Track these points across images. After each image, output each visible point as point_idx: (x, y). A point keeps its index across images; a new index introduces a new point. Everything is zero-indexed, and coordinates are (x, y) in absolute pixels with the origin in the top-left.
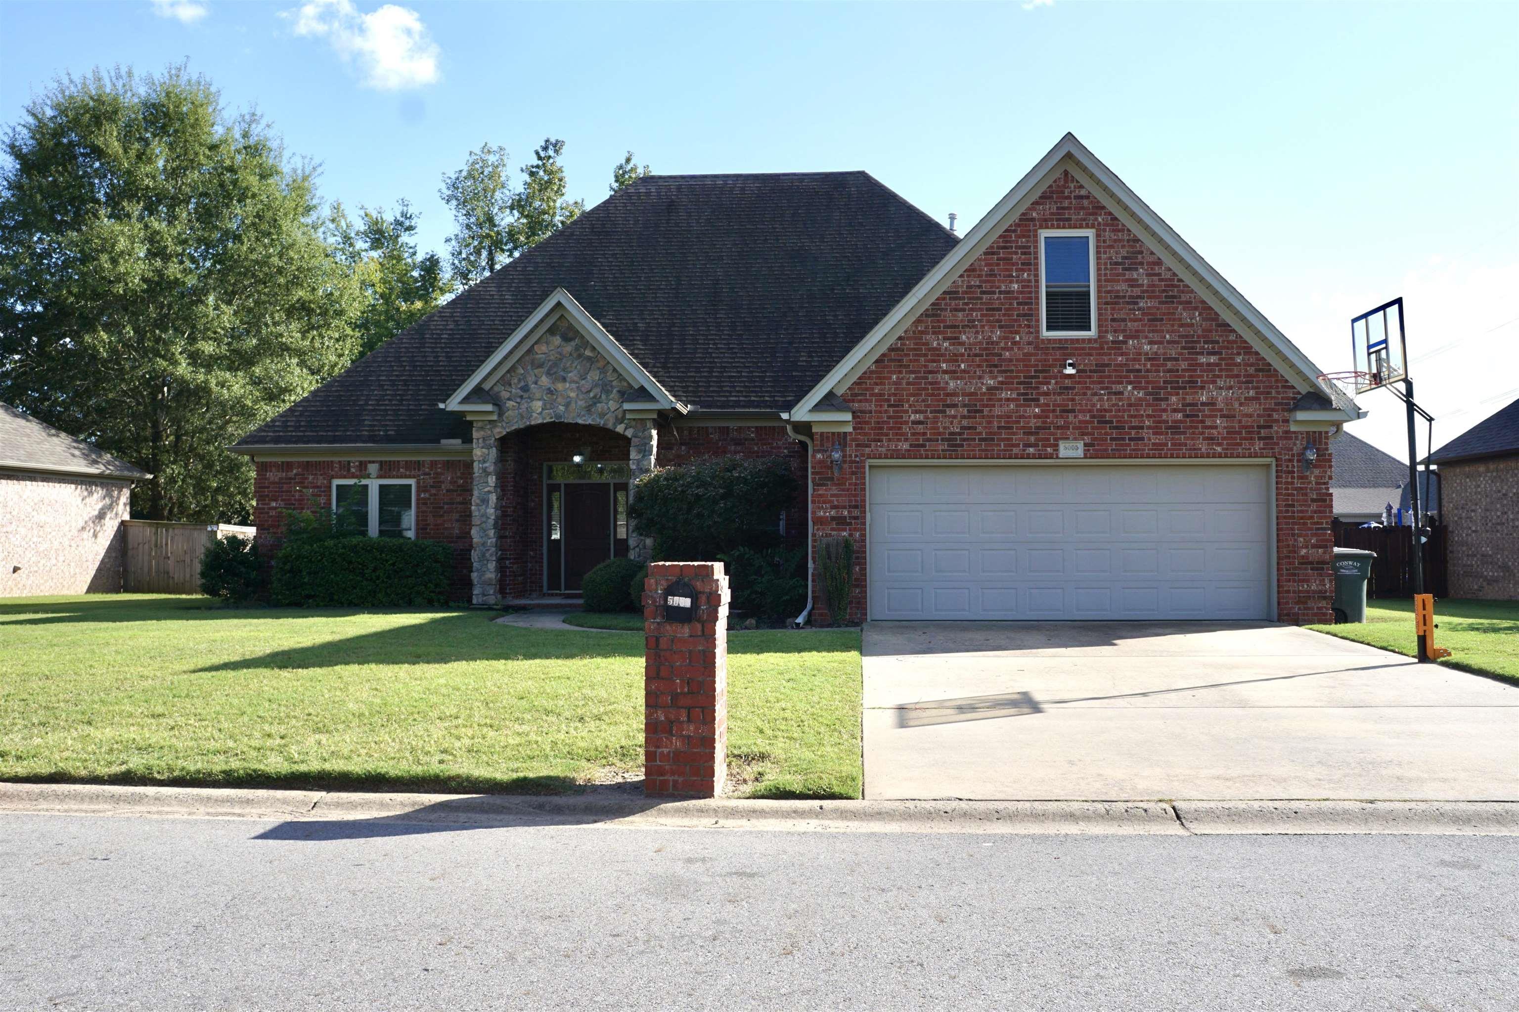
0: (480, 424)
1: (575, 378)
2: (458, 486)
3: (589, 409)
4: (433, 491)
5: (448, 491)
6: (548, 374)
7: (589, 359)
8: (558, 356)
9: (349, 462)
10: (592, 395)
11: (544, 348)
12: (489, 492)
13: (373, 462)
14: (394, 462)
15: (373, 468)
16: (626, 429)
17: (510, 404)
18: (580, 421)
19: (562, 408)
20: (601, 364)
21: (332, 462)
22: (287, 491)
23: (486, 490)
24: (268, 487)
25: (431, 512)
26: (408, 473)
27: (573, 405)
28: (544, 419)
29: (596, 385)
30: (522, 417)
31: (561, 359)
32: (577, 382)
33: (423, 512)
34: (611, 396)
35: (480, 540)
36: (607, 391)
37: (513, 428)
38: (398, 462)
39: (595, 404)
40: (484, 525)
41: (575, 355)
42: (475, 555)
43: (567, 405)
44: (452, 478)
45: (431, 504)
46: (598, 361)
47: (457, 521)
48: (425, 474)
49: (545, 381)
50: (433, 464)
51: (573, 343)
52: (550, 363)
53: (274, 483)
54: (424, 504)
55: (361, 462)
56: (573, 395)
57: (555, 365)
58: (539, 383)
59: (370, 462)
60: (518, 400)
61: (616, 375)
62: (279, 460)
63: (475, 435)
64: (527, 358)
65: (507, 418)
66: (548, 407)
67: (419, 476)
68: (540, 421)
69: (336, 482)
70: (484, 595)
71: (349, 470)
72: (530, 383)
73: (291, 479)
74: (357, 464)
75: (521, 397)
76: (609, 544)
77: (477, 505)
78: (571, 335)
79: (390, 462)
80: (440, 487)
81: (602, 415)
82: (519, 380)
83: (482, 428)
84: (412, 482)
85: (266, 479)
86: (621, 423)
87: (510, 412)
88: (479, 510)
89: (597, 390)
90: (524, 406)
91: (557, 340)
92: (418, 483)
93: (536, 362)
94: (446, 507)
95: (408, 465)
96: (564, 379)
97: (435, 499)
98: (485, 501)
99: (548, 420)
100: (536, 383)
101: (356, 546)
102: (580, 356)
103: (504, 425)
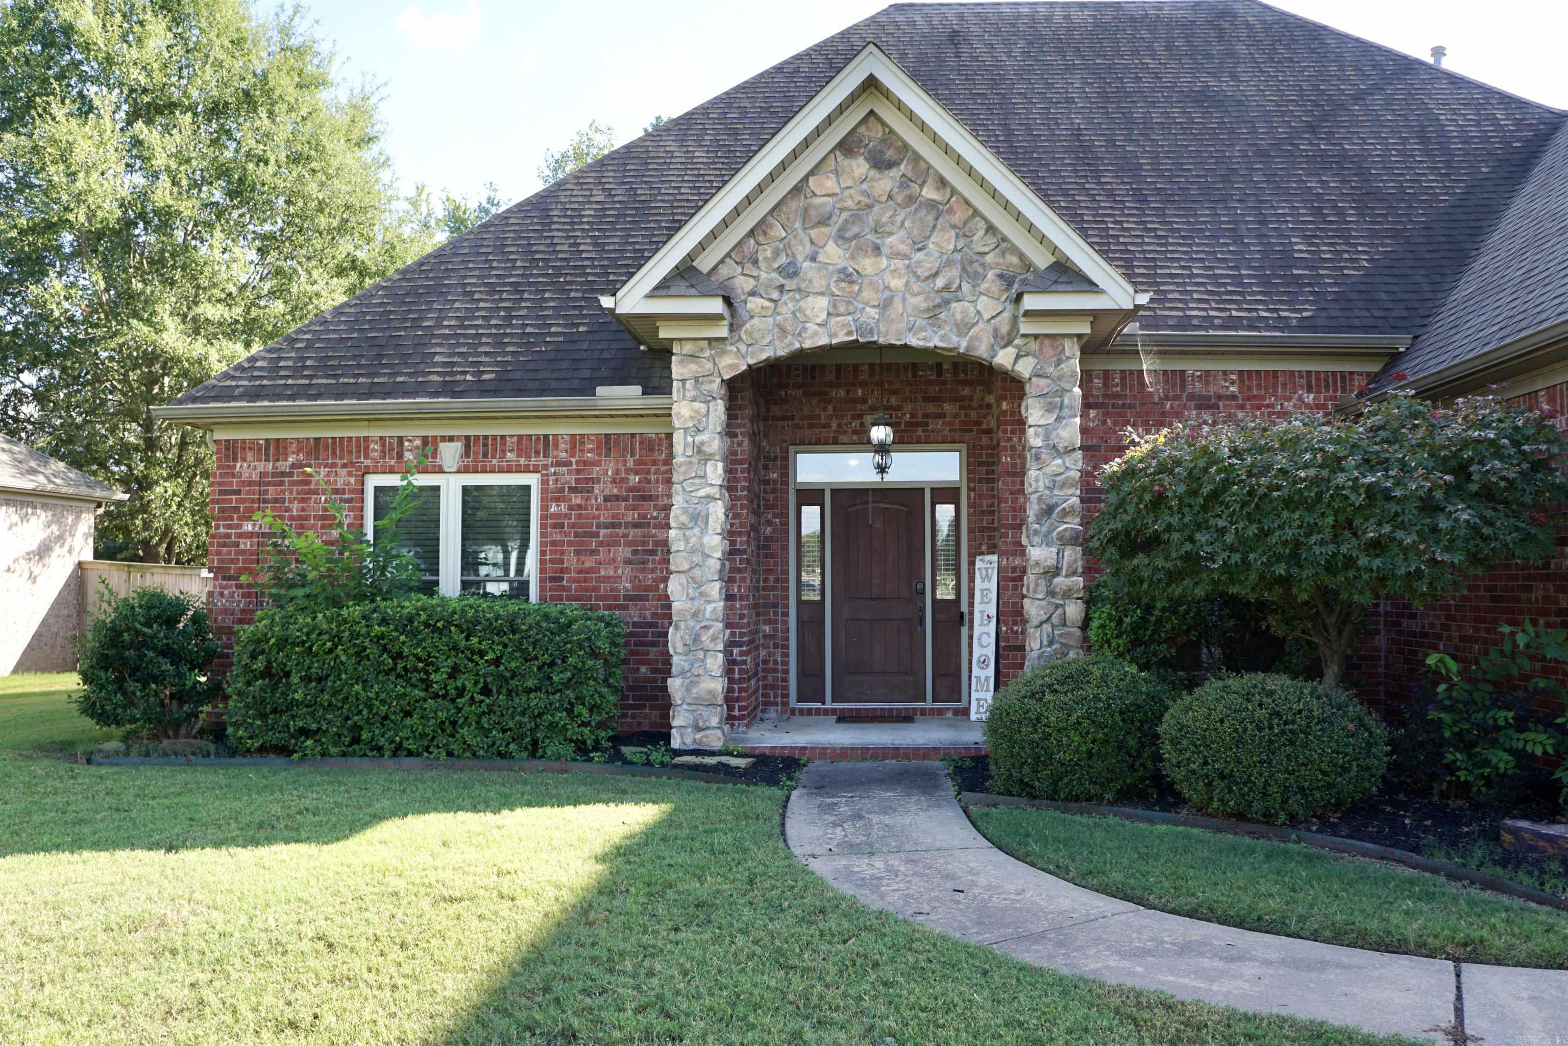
0: (688, 348)
1: (903, 248)
2: (630, 489)
3: (933, 314)
4: (576, 500)
5: (607, 499)
6: (841, 237)
7: (932, 205)
8: (865, 200)
9: (400, 440)
10: (940, 283)
11: (831, 184)
12: (710, 498)
13: (451, 439)
14: (494, 438)
15: (450, 453)
16: (1018, 357)
17: (755, 303)
18: (914, 341)
19: (872, 312)
20: (960, 215)
21: (366, 439)
22: (276, 501)
23: (702, 493)
24: (238, 492)
25: (570, 544)
26: (522, 461)
27: (898, 305)
28: (832, 335)
29: (949, 263)
30: (783, 331)
31: (869, 207)
32: (906, 257)
33: (553, 543)
34: (985, 285)
35: (688, 605)
36: (975, 278)
37: (764, 356)
38: (503, 437)
39: (947, 302)
40: (697, 572)
41: (900, 198)
42: (676, 640)
43: (885, 305)
44: (617, 472)
45: (573, 526)
46: (951, 211)
47: (627, 562)
48: (558, 464)
49: (833, 253)
50: (576, 442)
51: (894, 173)
52: (845, 215)
53: (250, 483)
54: (555, 526)
55: (425, 440)
56: (896, 283)
57: (857, 218)
58: (821, 258)
59: (444, 439)
60: (775, 295)
61: (992, 241)
62: (261, 435)
63: (678, 370)
64: (793, 205)
65: (749, 334)
66: (842, 309)
67: (546, 467)
68: (823, 341)
69: (374, 481)
70: (698, 729)
71: (400, 456)
72: (800, 258)
73: (283, 474)
74: (418, 442)
75: (781, 288)
76: (923, 610)
77: (682, 527)
78: (890, 154)
79: (486, 437)
80: (591, 490)
81: (963, 328)
82: (777, 253)
83: (693, 356)
84: (532, 480)
85: (233, 475)
86: (1008, 343)
87: (755, 321)
88: (687, 539)
89: (954, 273)
90: (786, 309)
91: (860, 166)
92: (544, 482)
93: (813, 212)
94: (603, 532)
95: (524, 444)
96: (877, 249)
97: (579, 516)
98: (698, 518)
99: (842, 338)
100: (813, 259)
101: (410, 620)
102: (911, 199)
103: (743, 348)
